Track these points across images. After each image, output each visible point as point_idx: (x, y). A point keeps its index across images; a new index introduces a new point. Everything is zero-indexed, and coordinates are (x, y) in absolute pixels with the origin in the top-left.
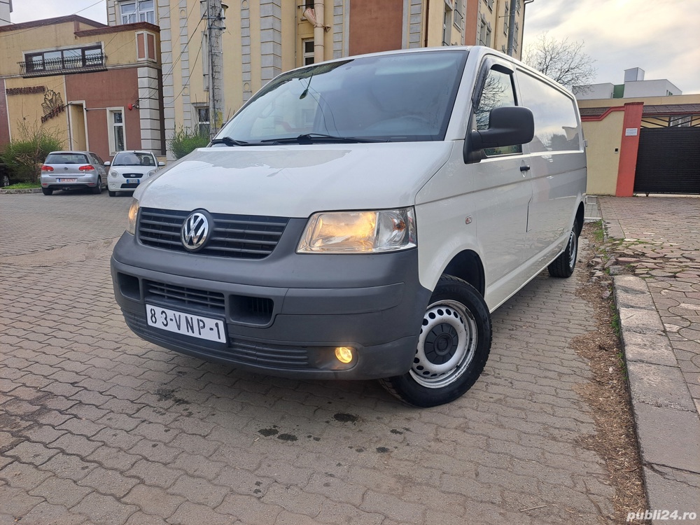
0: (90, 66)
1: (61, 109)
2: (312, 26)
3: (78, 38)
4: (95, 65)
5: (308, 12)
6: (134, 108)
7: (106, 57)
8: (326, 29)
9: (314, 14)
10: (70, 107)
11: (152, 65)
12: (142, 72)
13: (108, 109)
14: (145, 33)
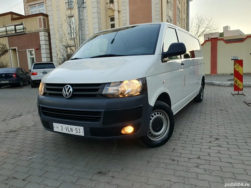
0: (18, 32)
1: (6, 51)
2: (113, 11)
3: (13, 21)
4: (20, 32)
5: (111, 5)
6: (38, 49)
7: (25, 28)
8: (119, 12)
9: (114, 6)
10: (10, 50)
11: (45, 31)
12: (42, 34)
13: (27, 50)
14: (42, 17)
